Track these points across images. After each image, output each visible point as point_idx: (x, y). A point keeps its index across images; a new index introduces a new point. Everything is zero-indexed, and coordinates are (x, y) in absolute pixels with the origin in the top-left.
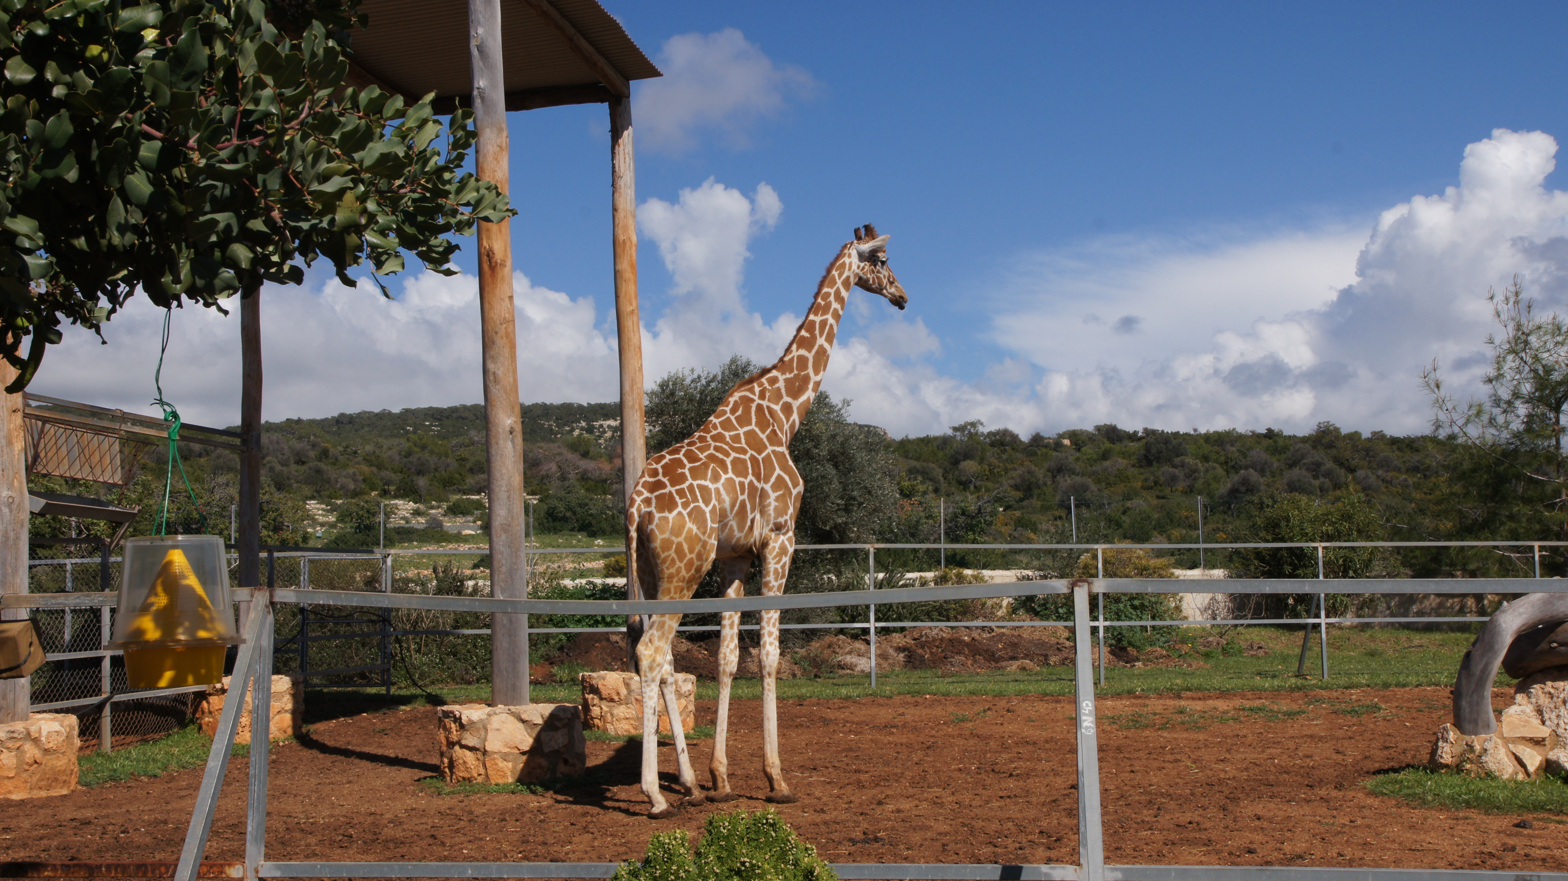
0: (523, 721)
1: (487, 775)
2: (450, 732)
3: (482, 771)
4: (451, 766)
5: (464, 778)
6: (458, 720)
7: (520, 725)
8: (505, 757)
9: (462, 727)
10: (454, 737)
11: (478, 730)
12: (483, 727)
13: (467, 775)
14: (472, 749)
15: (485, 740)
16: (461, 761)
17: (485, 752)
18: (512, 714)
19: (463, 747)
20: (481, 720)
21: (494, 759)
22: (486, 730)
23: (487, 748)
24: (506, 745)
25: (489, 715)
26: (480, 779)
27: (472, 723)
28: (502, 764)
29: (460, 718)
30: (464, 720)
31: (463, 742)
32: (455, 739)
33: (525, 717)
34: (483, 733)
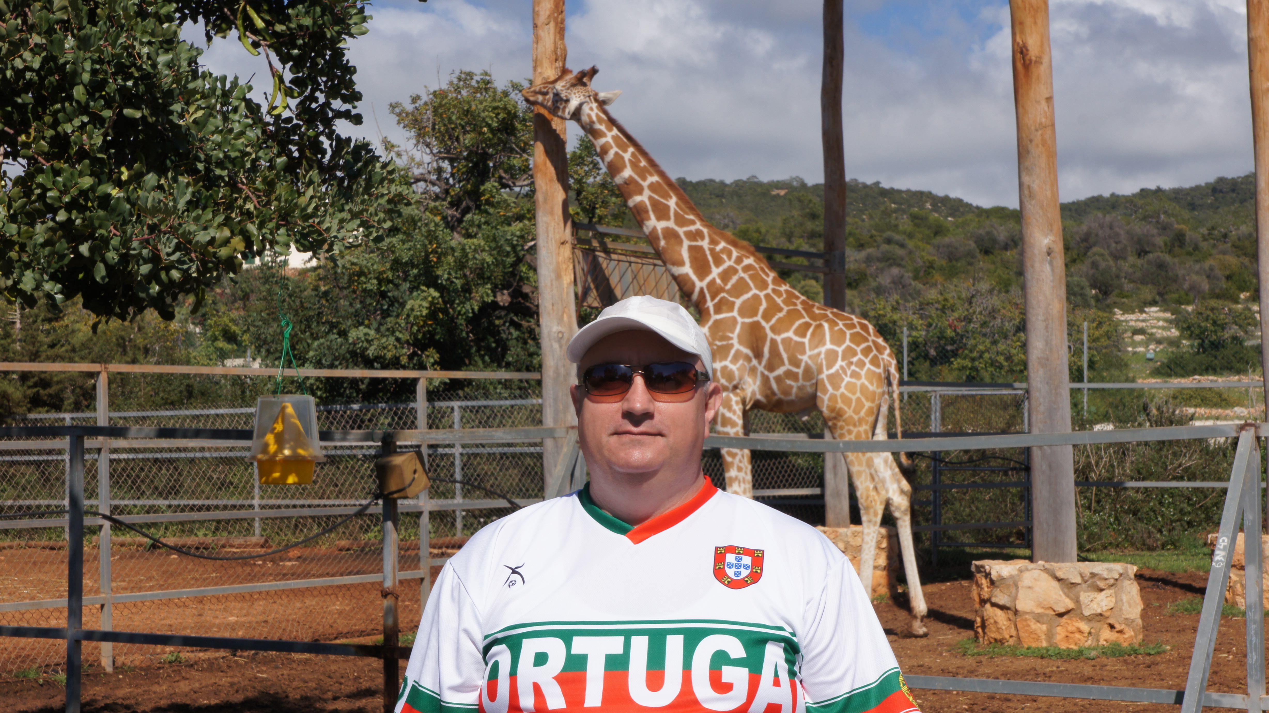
0: (1059, 580)
1: (1019, 638)
2: (982, 589)
3: (1014, 633)
4: (983, 626)
5: (996, 640)
6: (988, 575)
7: (1055, 584)
8: (1039, 618)
9: (992, 582)
10: (985, 595)
11: (1008, 586)
12: (1013, 583)
13: (999, 637)
14: (1003, 608)
15: (1015, 598)
16: (992, 621)
17: (1016, 612)
18: (1046, 570)
19: (994, 605)
20: (1012, 577)
21: (1026, 620)
22: (1016, 586)
23: (1020, 607)
24: (1039, 605)
25: (1021, 571)
26: (1012, 642)
27: (1002, 579)
28: (1035, 626)
29: (990, 574)
30: (994, 575)
31: (994, 600)
32: (986, 596)
33: (1060, 574)
34: (1014, 591)
